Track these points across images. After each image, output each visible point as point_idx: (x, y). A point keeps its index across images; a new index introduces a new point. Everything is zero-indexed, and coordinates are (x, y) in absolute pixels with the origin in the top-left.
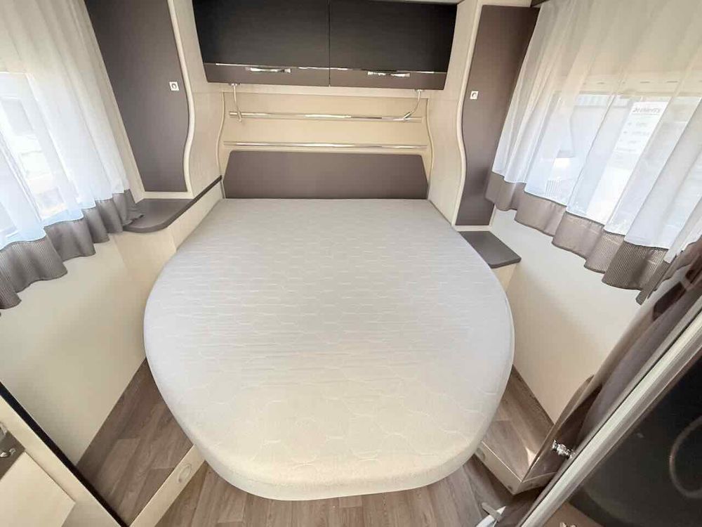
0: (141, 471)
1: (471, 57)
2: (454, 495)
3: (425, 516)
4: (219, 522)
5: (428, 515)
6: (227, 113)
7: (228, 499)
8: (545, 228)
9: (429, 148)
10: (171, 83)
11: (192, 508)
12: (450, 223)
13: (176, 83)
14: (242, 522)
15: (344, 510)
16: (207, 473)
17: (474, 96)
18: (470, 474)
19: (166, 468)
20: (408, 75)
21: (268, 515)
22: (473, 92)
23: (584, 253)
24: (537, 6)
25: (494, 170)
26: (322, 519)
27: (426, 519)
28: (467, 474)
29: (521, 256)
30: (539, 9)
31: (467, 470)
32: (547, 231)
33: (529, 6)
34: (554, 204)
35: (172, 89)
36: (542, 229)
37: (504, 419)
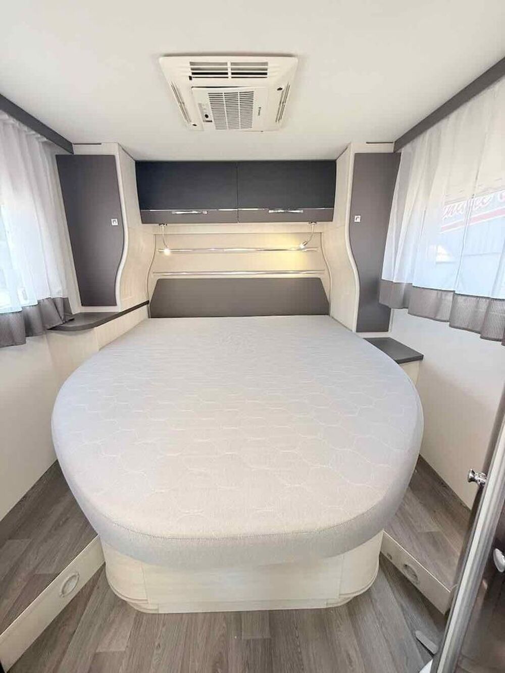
0: (23, 575)
1: (351, 189)
2: (384, 628)
3: (348, 655)
4: (97, 651)
5: (352, 653)
6: (157, 250)
7: (113, 621)
8: (436, 316)
9: (326, 272)
10: (112, 220)
11: (71, 630)
12: (351, 331)
13: (116, 220)
14: (125, 652)
15: (248, 642)
16: (95, 588)
17: (358, 219)
18: (402, 602)
19: (50, 572)
20: (302, 211)
21: (156, 644)
22: (356, 217)
23: (478, 329)
24: (399, 152)
25: (384, 277)
26: (220, 653)
27: (351, 662)
28: (398, 602)
29: (423, 354)
30: (401, 153)
31: (397, 596)
32: (438, 318)
33: (392, 151)
34: (440, 292)
35: (113, 224)
36: (433, 317)
37: (433, 530)
